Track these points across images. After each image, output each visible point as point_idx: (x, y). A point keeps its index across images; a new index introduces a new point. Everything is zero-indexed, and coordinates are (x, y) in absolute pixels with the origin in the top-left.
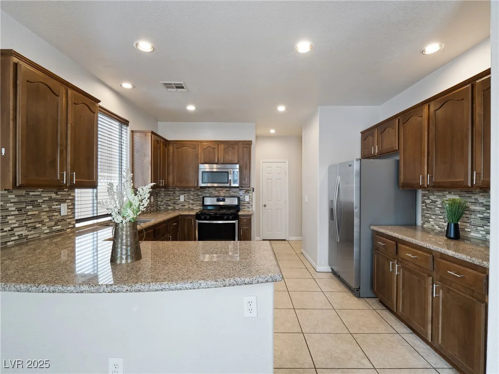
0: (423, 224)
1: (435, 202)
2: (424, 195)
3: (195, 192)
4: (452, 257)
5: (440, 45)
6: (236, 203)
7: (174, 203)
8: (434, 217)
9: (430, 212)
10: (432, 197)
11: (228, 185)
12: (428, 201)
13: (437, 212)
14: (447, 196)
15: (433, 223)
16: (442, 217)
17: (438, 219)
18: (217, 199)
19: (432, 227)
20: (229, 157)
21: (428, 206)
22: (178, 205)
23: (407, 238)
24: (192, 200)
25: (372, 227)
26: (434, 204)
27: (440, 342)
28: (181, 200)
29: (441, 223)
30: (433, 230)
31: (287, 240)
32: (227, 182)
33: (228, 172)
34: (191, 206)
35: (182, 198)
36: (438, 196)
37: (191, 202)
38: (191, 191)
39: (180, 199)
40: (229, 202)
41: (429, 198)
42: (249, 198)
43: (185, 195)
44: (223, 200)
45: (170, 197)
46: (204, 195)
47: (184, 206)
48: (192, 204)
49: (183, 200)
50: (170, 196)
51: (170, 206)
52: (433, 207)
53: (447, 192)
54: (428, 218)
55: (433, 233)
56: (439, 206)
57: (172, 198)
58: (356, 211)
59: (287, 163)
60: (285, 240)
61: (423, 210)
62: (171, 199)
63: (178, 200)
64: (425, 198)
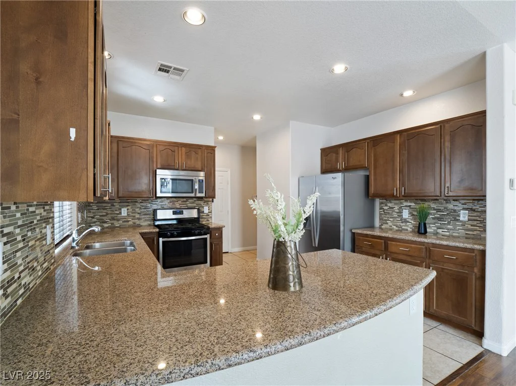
0: (382, 225)
1: (393, 208)
2: (381, 203)
3: (142, 204)
4: (447, 246)
5: (414, 92)
6: (196, 216)
7: (113, 219)
8: (392, 220)
9: (387, 216)
10: (389, 205)
11: (193, 195)
12: (386, 208)
13: (395, 215)
14: (404, 203)
15: (391, 224)
16: (399, 219)
17: (396, 221)
18: (173, 212)
19: (390, 227)
20: (192, 163)
21: (385, 211)
22: (118, 220)
23: (398, 236)
24: (138, 213)
25: (353, 231)
26: (392, 210)
27: (435, 308)
28: (123, 215)
29: (398, 224)
30: (391, 230)
31: (229, 252)
32: (190, 191)
33: (192, 180)
34: (138, 222)
35: (124, 212)
36: (395, 204)
37: (137, 216)
38: (136, 202)
39: (120, 213)
40: (187, 214)
41: (386, 205)
42: (209, 209)
43: (129, 208)
44: (181, 213)
45: (105, 211)
46: (155, 207)
47: (128, 221)
48: (139, 219)
49: (126, 215)
50: (106, 209)
51: (105, 222)
52: (390, 212)
53: (404, 201)
54: (386, 220)
55: (391, 232)
56: (396, 211)
57: (109, 212)
58: (342, 217)
59: (229, 172)
60: (227, 252)
61: (381, 214)
62: (107, 214)
63: (118, 214)
64: (382, 205)
